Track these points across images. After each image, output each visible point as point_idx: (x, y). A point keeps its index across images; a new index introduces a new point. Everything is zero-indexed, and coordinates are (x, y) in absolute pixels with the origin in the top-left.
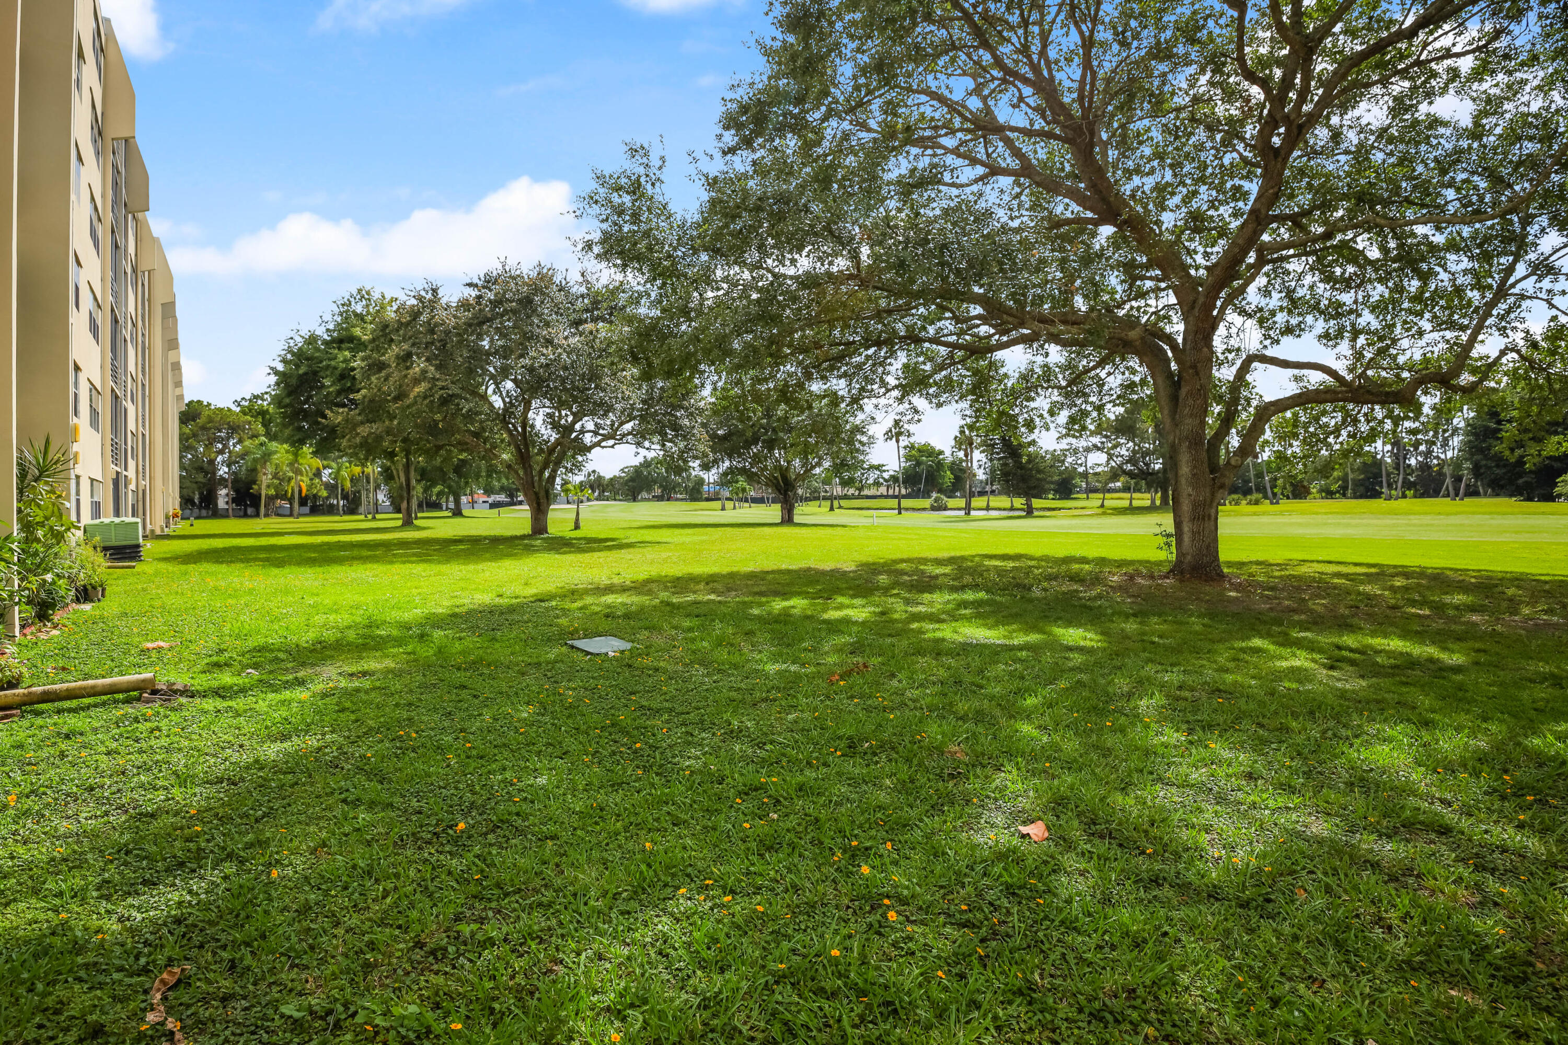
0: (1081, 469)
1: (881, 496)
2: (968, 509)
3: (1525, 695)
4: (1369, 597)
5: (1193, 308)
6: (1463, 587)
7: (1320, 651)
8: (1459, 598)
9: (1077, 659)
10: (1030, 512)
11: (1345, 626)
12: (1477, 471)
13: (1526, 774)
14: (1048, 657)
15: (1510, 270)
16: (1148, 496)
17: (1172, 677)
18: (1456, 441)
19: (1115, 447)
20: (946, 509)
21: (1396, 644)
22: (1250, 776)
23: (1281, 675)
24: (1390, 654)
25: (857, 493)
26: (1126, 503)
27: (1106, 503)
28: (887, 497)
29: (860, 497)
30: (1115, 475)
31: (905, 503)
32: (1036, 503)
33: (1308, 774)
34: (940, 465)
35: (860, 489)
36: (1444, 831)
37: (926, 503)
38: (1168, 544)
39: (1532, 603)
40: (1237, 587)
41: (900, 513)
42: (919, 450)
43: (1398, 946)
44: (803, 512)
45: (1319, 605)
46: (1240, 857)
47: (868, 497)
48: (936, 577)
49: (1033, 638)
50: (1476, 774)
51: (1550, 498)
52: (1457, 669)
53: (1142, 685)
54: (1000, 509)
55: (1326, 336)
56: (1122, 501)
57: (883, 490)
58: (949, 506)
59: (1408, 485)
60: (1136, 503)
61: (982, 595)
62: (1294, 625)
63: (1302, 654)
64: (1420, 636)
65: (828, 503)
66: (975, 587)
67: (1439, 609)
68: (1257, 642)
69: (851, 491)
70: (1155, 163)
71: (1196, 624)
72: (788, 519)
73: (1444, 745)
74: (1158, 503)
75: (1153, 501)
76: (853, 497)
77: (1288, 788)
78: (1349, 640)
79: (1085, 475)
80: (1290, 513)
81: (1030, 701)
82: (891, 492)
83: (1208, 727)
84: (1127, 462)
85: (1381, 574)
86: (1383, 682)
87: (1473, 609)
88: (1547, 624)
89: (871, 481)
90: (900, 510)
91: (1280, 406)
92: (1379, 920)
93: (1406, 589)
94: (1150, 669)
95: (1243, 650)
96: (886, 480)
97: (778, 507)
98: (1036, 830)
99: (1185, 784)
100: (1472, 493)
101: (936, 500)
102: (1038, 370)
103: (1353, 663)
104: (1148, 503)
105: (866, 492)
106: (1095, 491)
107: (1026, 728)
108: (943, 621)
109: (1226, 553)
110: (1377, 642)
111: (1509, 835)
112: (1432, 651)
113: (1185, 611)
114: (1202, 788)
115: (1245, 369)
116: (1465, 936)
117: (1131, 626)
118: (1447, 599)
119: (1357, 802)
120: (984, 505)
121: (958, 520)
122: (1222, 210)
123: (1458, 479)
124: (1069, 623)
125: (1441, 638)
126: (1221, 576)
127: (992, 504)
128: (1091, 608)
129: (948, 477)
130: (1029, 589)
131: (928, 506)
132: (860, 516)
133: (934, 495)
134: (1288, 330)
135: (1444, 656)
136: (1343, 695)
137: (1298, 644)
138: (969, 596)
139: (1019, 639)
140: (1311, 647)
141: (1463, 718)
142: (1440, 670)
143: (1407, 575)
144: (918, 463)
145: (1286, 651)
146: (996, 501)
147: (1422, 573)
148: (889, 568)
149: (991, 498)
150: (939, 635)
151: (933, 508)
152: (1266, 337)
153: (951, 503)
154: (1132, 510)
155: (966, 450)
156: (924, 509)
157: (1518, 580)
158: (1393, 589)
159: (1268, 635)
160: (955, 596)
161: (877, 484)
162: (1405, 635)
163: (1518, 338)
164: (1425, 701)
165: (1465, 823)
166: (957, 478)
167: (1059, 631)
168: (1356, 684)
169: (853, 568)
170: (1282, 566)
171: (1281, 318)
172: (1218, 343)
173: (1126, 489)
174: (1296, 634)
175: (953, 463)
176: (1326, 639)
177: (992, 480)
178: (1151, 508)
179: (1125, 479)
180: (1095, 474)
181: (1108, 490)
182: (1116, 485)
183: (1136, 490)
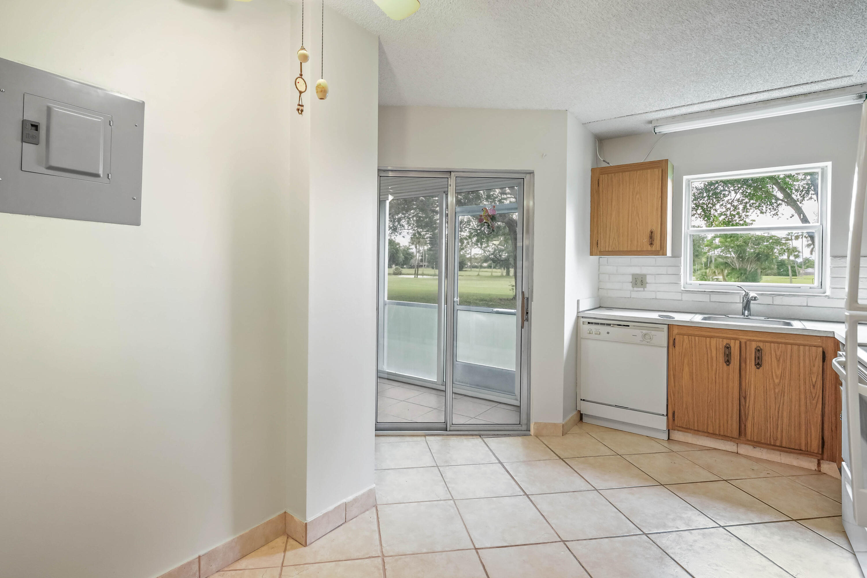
0: (468, 256)
2: (416, 274)
16: (499, 270)
20: (401, 274)
26: (489, 274)
27: (481, 274)
30: (486, 260)
34: (397, 250)
38: (513, 289)
54: (428, 275)
60: (494, 274)
74: (505, 274)
79: (470, 259)
84: (492, 254)
101: (396, 269)
104: (499, 274)
106: (476, 267)
120: (422, 272)
121: (412, 280)
129: (401, 257)
133: (394, 266)
149: (425, 269)
151: (394, 274)
153: (404, 271)
154: (492, 277)
155: (416, 245)
166: (406, 258)
173: (490, 267)
175: (404, 250)
177: (425, 260)
178: (502, 276)
179: (490, 262)
180: (476, 259)
181: (481, 267)
182: (485, 265)
183: (494, 268)
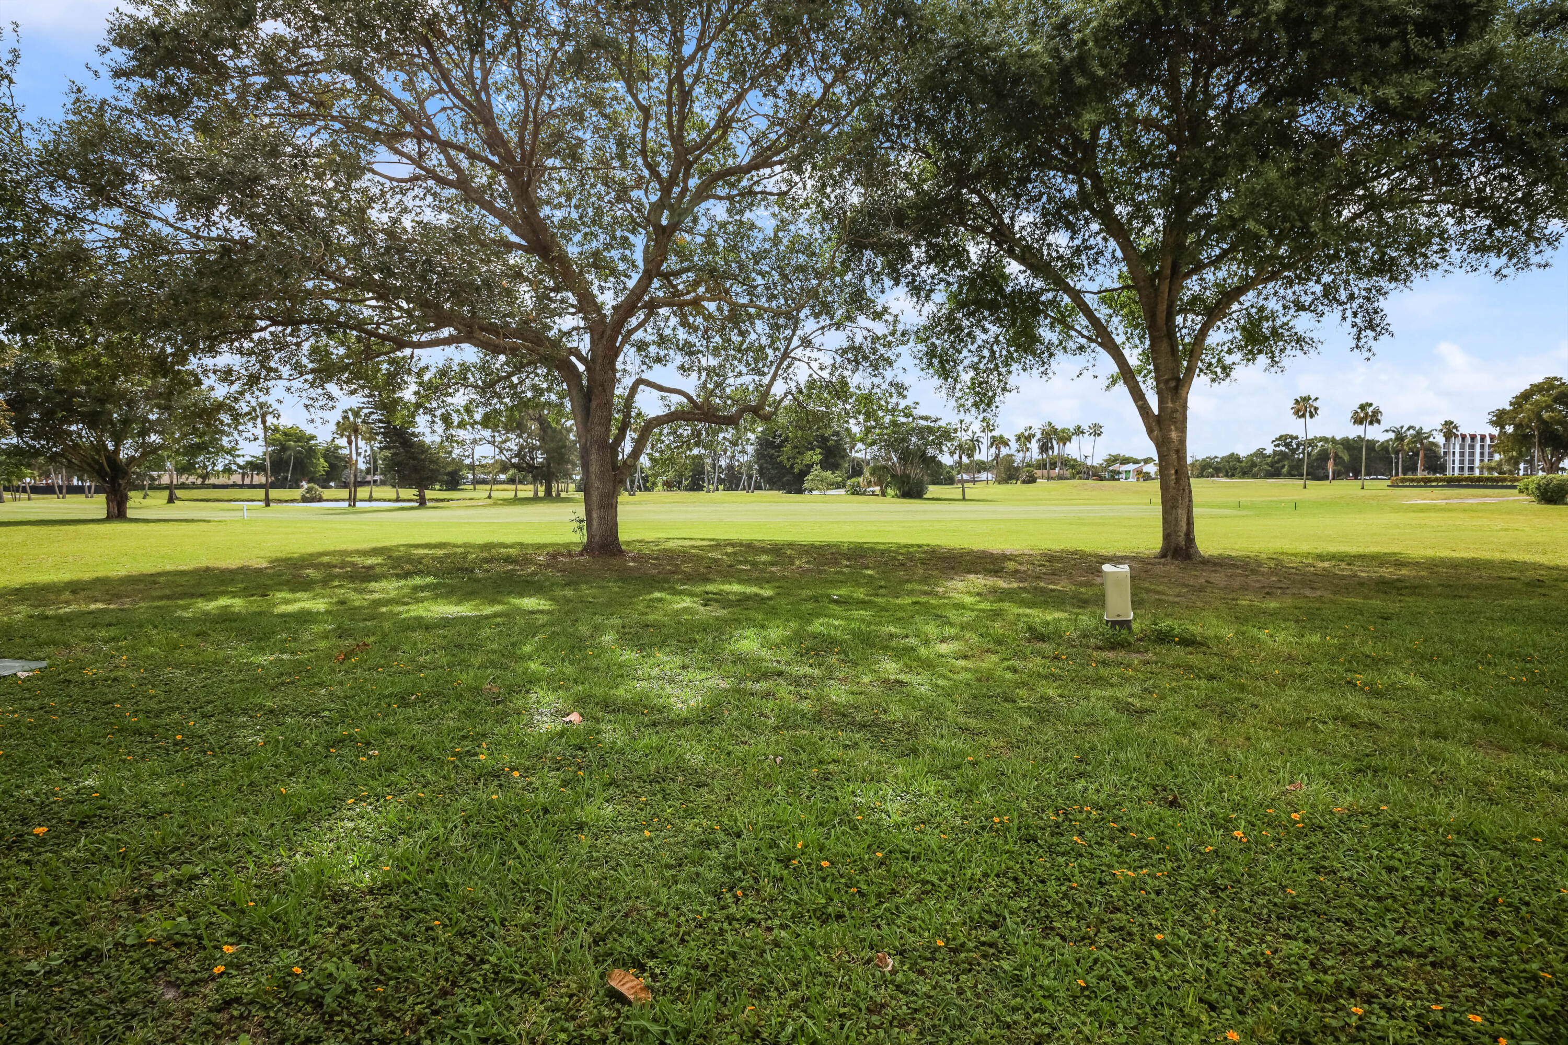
0: (468, 461)
1: (235, 486)
2: (353, 500)
3: (803, 608)
4: (716, 561)
5: (602, 337)
6: (764, 551)
7: (697, 595)
8: (764, 558)
9: (545, 618)
10: (422, 502)
11: (707, 580)
12: (761, 472)
13: (808, 643)
14: (520, 621)
15: (789, 340)
16: (531, 487)
17: (615, 621)
18: (750, 449)
19: (505, 441)
20: (320, 500)
21: (736, 588)
22: (684, 667)
23: (678, 613)
24: (735, 594)
25: (199, 481)
26: (511, 495)
27: (494, 494)
28: (242, 486)
29: (203, 486)
30: (504, 468)
31: (274, 493)
32: (429, 494)
33: (712, 661)
34: (311, 451)
35: (204, 477)
36: (780, 674)
37: (297, 493)
38: (581, 528)
39: (800, 558)
40: (633, 559)
41: (268, 505)
42: (285, 434)
43: (772, 722)
44: (136, 503)
45: (687, 567)
46: (692, 703)
47: (215, 487)
48: (371, 567)
49: (498, 608)
50: (789, 646)
51: (800, 491)
52: (770, 598)
53: (598, 629)
54: (384, 500)
55: (682, 367)
56: (508, 492)
57: (236, 478)
58: (325, 497)
59: (721, 481)
60: (521, 495)
61: (430, 579)
62: (677, 581)
63: (687, 599)
64: (747, 581)
65: (166, 493)
66: (419, 573)
67: (754, 564)
68: (657, 595)
69: (192, 479)
70: (563, 200)
71: (614, 587)
72: (117, 512)
73: (773, 636)
74: (541, 494)
75: (536, 492)
76: (193, 486)
77: (703, 669)
78: (710, 588)
79: (472, 467)
80: (646, 502)
81: (527, 649)
82: (247, 481)
83: (651, 645)
84: (516, 456)
85: (718, 545)
86: (736, 610)
87: (772, 564)
88: (809, 570)
89: (220, 467)
90: (268, 502)
91: (659, 421)
92: (761, 715)
93: (735, 554)
94: (598, 619)
95: (651, 600)
96: (240, 467)
97: (101, 499)
98: (575, 717)
99: (650, 678)
100: (758, 487)
101: (309, 490)
102: (456, 368)
103: (717, 601)
104: (531, 495)
105: (212, 480)
106: (484, 482)
107: (533, 666)
108: (407, 604)
109: (624, 535)
110: (727, 587)
111: (807, 670)
112: (755, 590)
113: (604, 579)
114: (659, 678)
115: (634, 389)
116: (796, 711)
117: (569, 593)
118: (758, 558)
119: (740, 669)
120: (367, 496)
121: (342, 512)
122: (613, 253)
123: (750, 477)
124: (521, 595)
125: (758, 582)
126: (621, 552)
127: (375, 495)
128: (533, 583)
129: (322, 465)
130: (472, 571)
131: (298, 497)
132: (213, 509)
133: (305, 485)
134: (658, 360)
135: (762, 592)
136: (717, 618)
137: (681, 593)
138: (418, 581)
139: (488, 610)
140: (691, 594)
141: (778, 622)
142: (763, 600)
143: (733, 545)
144: (284, 448)
145: (677, 598)
146: (379, 492)
147: (741, 544)
148: (309, 561)
149: (374, 489)
150: (413, 614)
151: (304, 500)
152: (643, 363)
153: (326, 493)
154: (517, 501)
155: (349, 437)
156: (293, 501)
157: (791, 545)
158: (727, 554)
159: (663, 590)
160: (402, 583)
161: (228, 470)
162: (740, 581)
163: (793, 385)
164: (759, 617)
165: (788, 669)
166: (333, 467)
167: (516, 601)
168: (722, 613)
169: (265, 565)
170: (656, 543)
171: (653, 350)
172: (619, 366)
173: (511, 481)
174: (680, 587)
175: (327, 450)
176: (698, 589)
177: (374, 469)
178: (535, 499)
179: (512, 472)
180: (483, 466)
181: (495, 482)
182: (503, 477)
183: (521, 482)
